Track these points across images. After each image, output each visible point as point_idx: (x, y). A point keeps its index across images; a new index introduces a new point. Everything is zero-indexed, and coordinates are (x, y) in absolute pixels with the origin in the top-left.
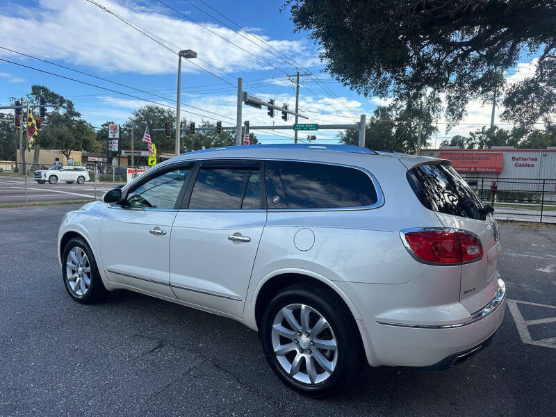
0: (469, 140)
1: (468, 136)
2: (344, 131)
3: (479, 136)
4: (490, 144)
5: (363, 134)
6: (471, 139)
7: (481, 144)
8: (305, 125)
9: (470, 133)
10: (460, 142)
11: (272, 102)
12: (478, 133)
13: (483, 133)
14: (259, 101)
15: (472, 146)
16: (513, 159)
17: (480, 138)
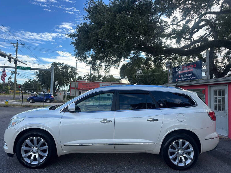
0: (84, 78)
1: (84, 77)
2: (37, 71)
3: (87, 77)
4: (90, 80)
5: (53, 74)
6: (85, 78)
7: (88, 80)
8: (23, 67)
9: (84, 76)
10: (81, 78)
11: (10, 55)
12: (87, 76)
13: (89, 76)
14: (5, 54)
15: (85, 80)
16: (103, 85)
17: (88, 78)
